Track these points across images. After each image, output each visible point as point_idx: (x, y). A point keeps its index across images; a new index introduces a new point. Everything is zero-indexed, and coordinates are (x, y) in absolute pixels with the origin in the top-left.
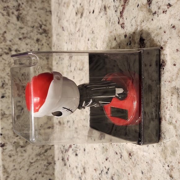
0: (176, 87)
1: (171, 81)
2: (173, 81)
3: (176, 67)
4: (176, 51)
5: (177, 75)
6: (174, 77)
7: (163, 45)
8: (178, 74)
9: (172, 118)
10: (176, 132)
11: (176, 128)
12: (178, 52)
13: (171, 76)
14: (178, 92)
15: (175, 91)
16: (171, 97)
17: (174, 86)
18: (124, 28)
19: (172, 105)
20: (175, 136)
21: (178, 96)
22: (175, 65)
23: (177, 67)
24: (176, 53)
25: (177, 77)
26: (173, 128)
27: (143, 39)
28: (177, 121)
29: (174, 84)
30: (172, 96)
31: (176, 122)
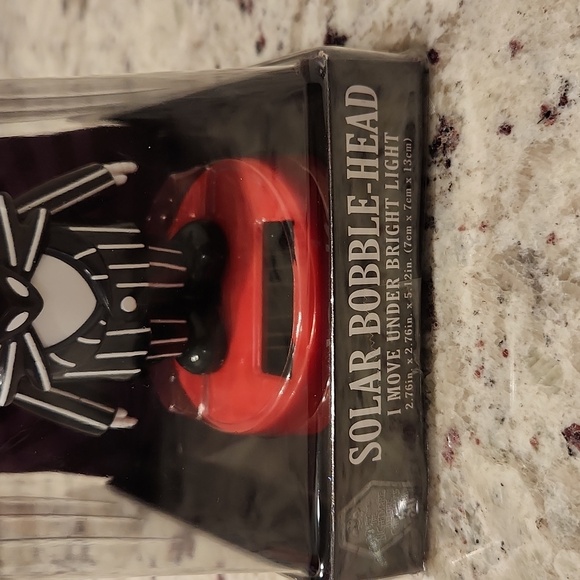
0: (524, 246)
1: (491, 224)
2: (504, 221)
3: (515, 140)
4: (509, 53)
5: (524, 178)
6: (507, 197)
7: (439, 40)
8: (527, 173)
9: (513, 424)
10: (540, 502)
11: (534, 481)
12: (518, 55)
13: (489, 196)
14: (536, 272)
15: (519, 269)
16: (501, 308)
17: (512, 243)
18: (250, 12)
19: (506, 354)
20: (532, 525)
21: (538, 299)
22: (506, 130)
23: (518, 136)
24: (509, 63)
25: (523, 193)
26: (519, 480)
27: (340, 34)
28: (542, 440)
29: (508, 233)
30: (501, 300)
31: (535, 444)
